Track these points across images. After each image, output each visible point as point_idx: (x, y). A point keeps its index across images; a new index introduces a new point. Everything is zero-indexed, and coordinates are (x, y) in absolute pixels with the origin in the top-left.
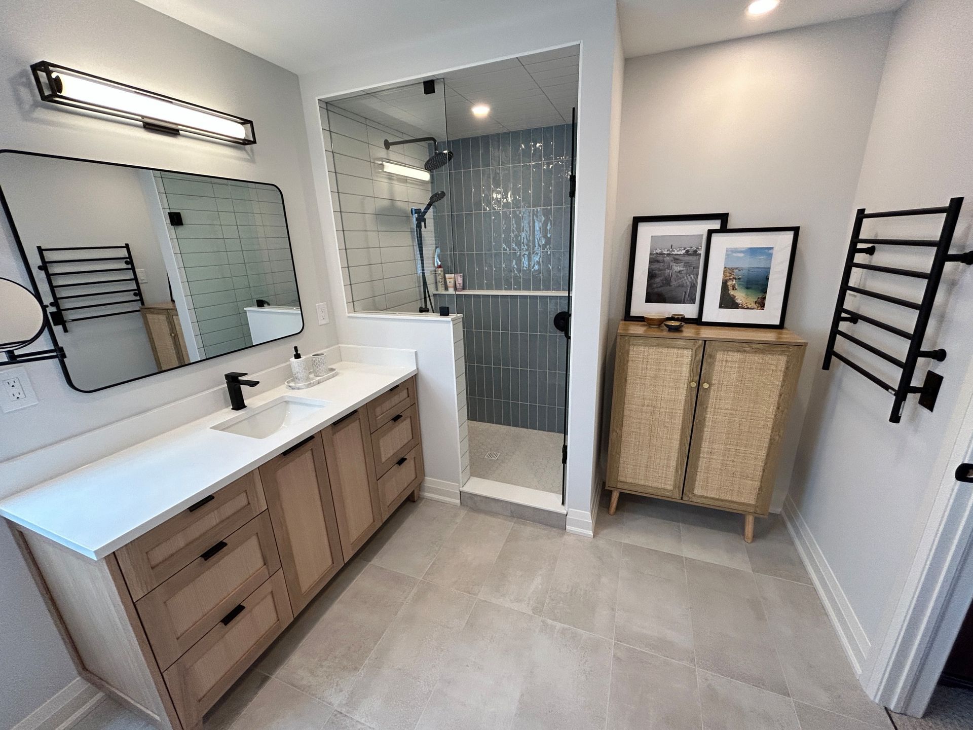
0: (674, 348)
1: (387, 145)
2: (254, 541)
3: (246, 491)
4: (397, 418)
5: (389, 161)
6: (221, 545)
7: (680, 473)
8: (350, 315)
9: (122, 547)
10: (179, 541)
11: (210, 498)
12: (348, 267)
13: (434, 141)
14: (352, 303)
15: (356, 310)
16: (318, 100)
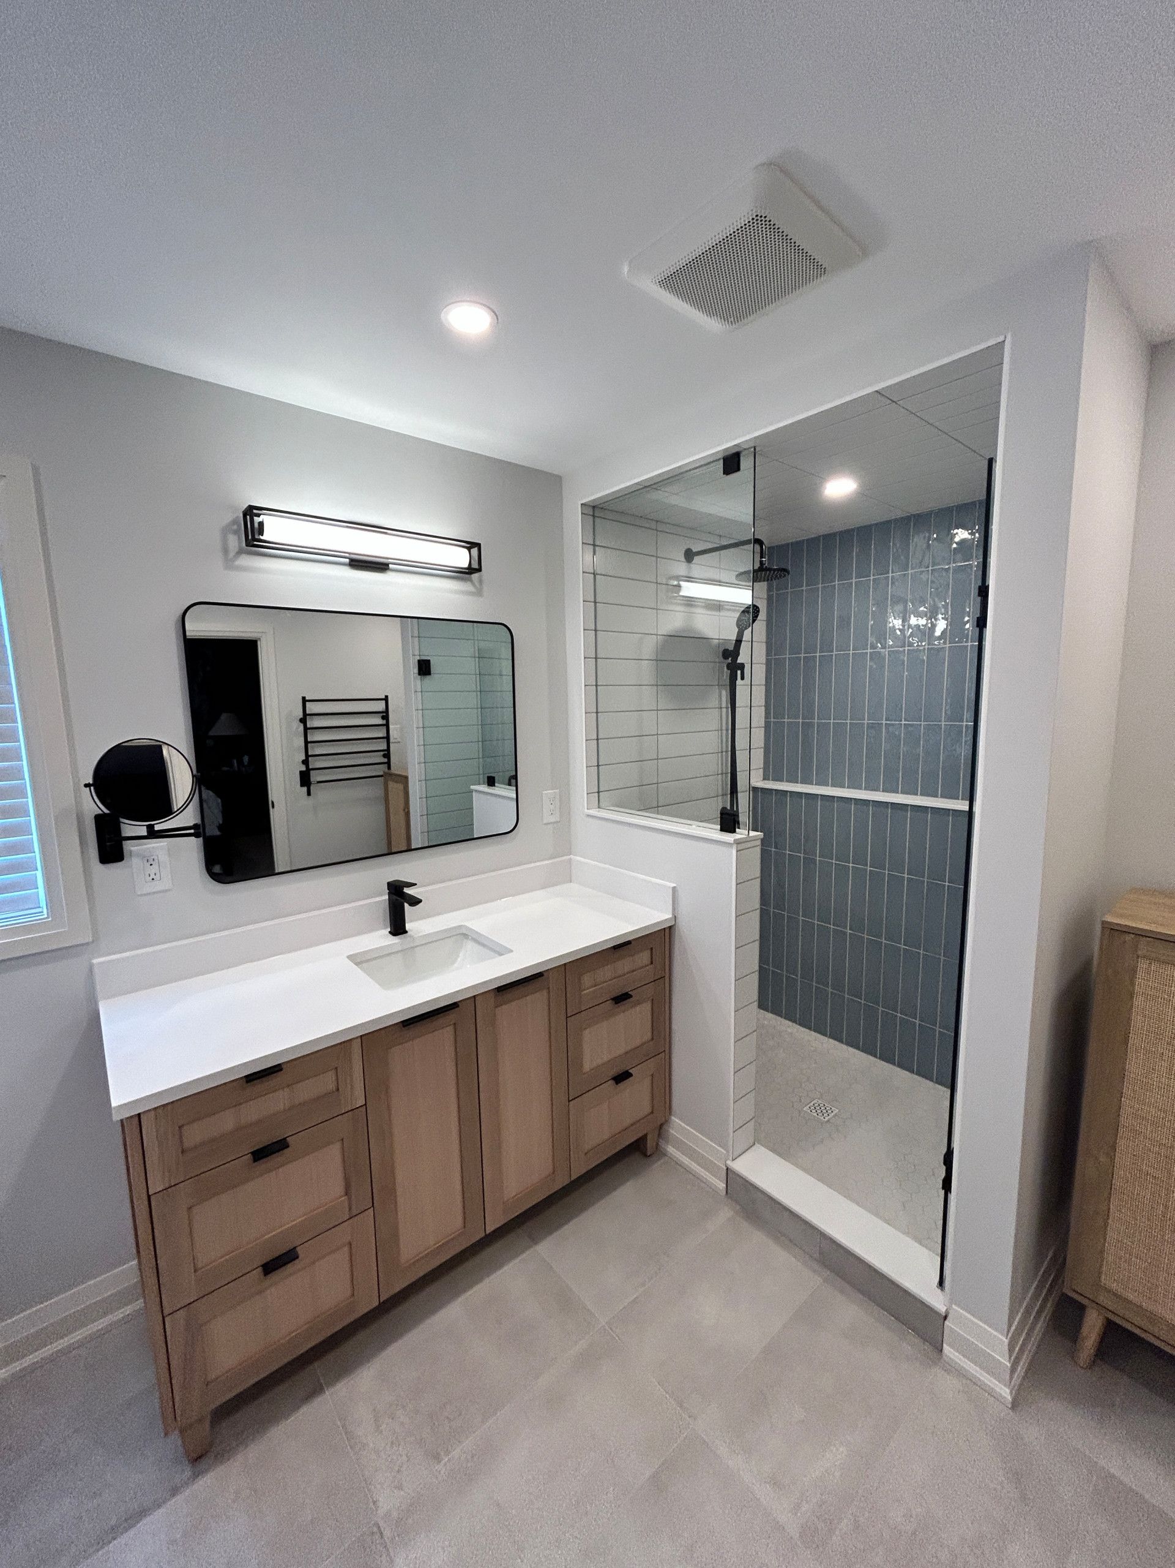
1: (689, 556)
2: (335, 1151)
3: (336, 1068)
4: (621, 998)
5: (689, 579)
6: (281, 1145)
8: (592, 812)
9: (149, 1111)
10: (227, 1121)
11: (276, 1069)
12: (597, 739)
13: (761, 543)
14: (596, 794)
15: (602, 806)
16: (582, 505)
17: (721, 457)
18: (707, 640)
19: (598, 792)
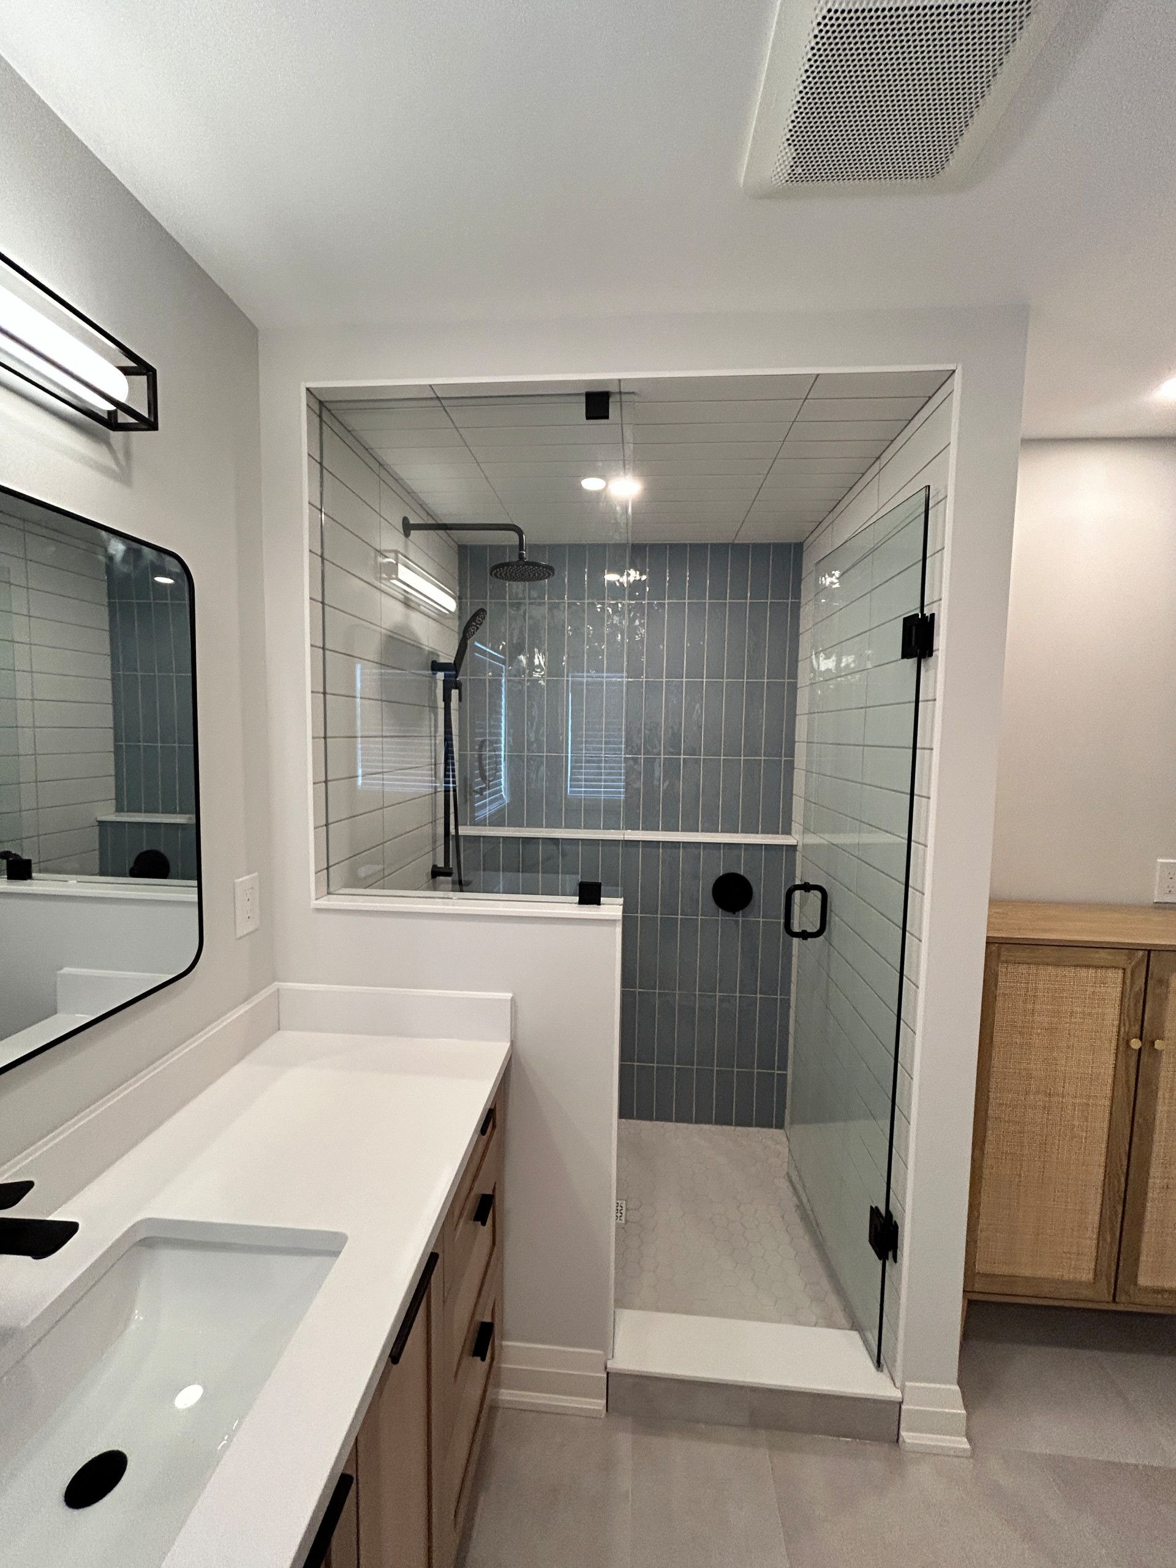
0: (1088, 966)
5: (406, 560)
7: (1109, 1240)
12: (326, 782)
13: (520, 533)
14: (326, 871)
15: (332, 889)
16: (308, 389)
17: (584, 391)
18: (419, 645)
19: (327, 869)
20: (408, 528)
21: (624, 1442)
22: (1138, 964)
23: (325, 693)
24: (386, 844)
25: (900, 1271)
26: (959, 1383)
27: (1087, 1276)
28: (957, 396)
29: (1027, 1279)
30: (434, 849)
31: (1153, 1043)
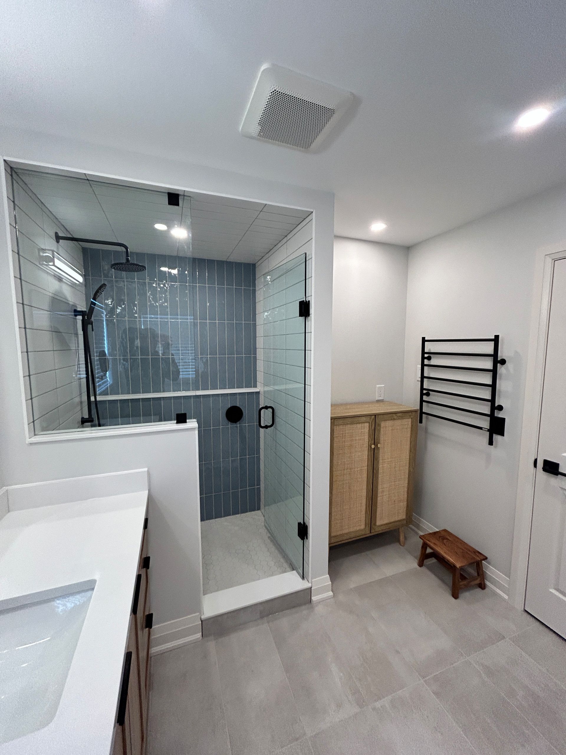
0: (360, 423)
12: (29, 376)
13: (126, 248)
14: (33, 423)
15: (36, 433)
16: (5, 160)
17: (167, 192)
18: (67, 302)
19: (33, 422)
20: (58, 238)
21: (211, 645)
22: (373, 420)
23: (25, 328)
24: (59, 408)
25: (309, 542)
26: (329, 574)
27: (363, 527)
28: (314, 220)
29: (347, 534)
30: (82, 409)
31: (377, 445)
